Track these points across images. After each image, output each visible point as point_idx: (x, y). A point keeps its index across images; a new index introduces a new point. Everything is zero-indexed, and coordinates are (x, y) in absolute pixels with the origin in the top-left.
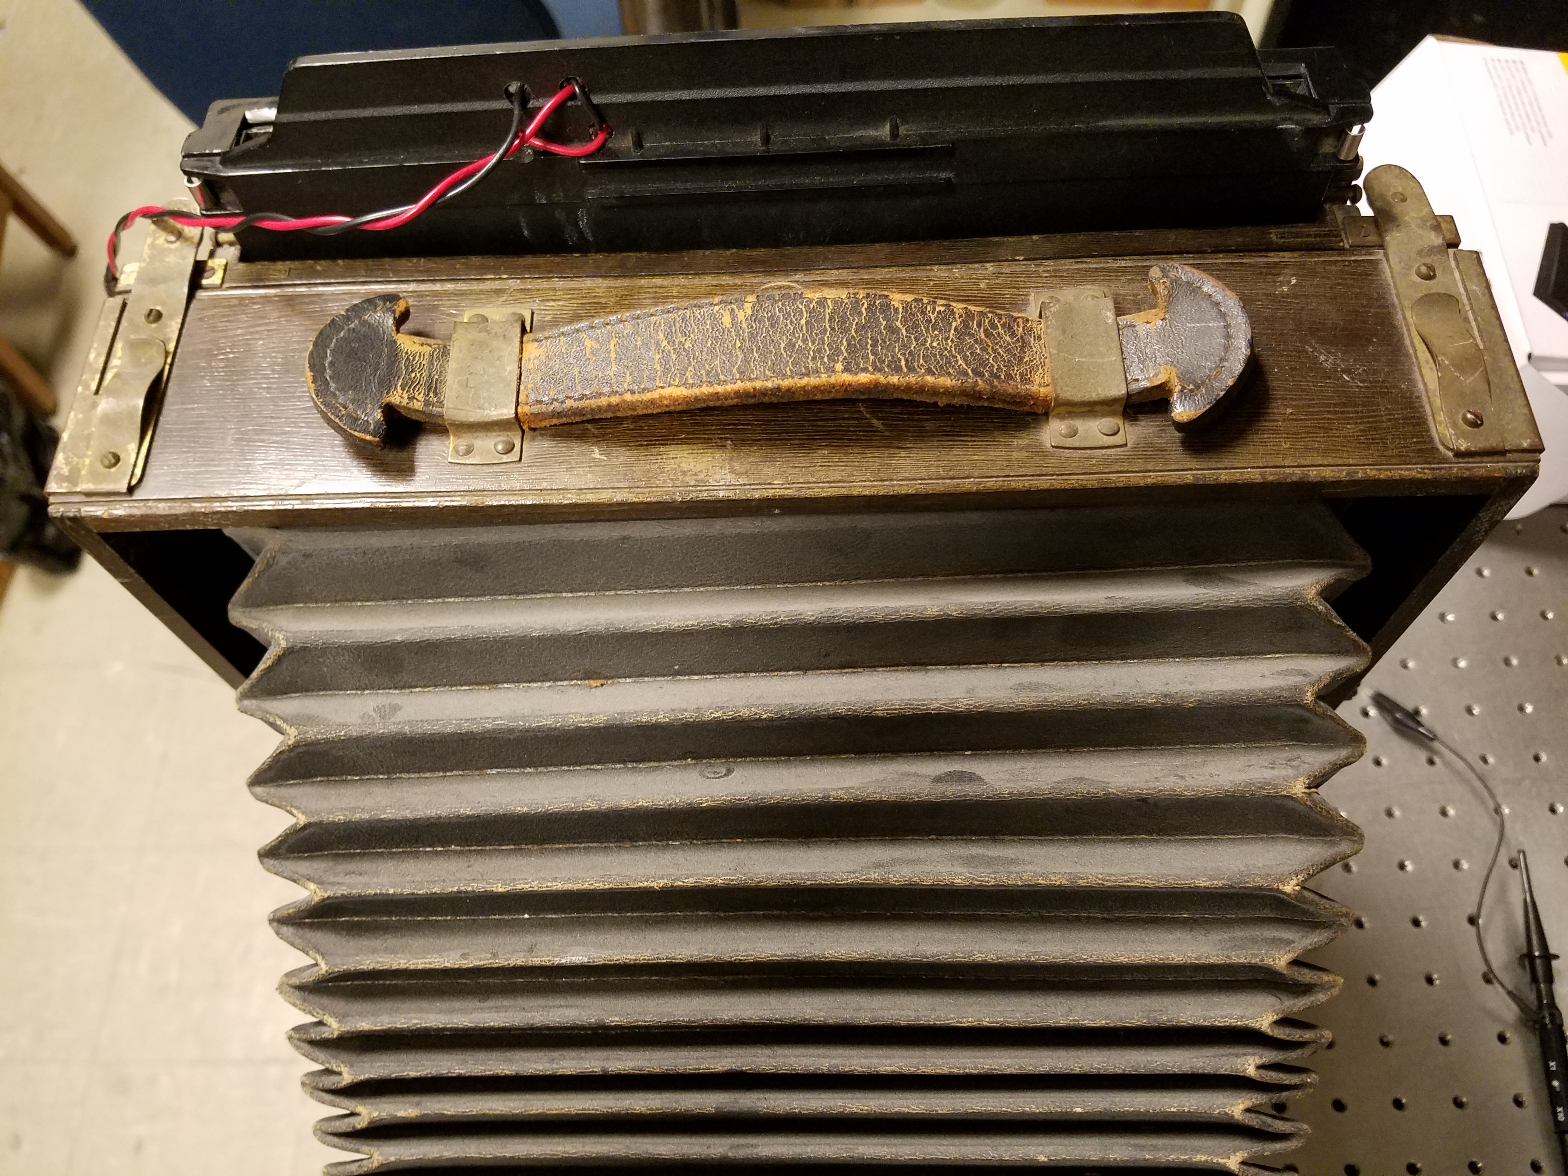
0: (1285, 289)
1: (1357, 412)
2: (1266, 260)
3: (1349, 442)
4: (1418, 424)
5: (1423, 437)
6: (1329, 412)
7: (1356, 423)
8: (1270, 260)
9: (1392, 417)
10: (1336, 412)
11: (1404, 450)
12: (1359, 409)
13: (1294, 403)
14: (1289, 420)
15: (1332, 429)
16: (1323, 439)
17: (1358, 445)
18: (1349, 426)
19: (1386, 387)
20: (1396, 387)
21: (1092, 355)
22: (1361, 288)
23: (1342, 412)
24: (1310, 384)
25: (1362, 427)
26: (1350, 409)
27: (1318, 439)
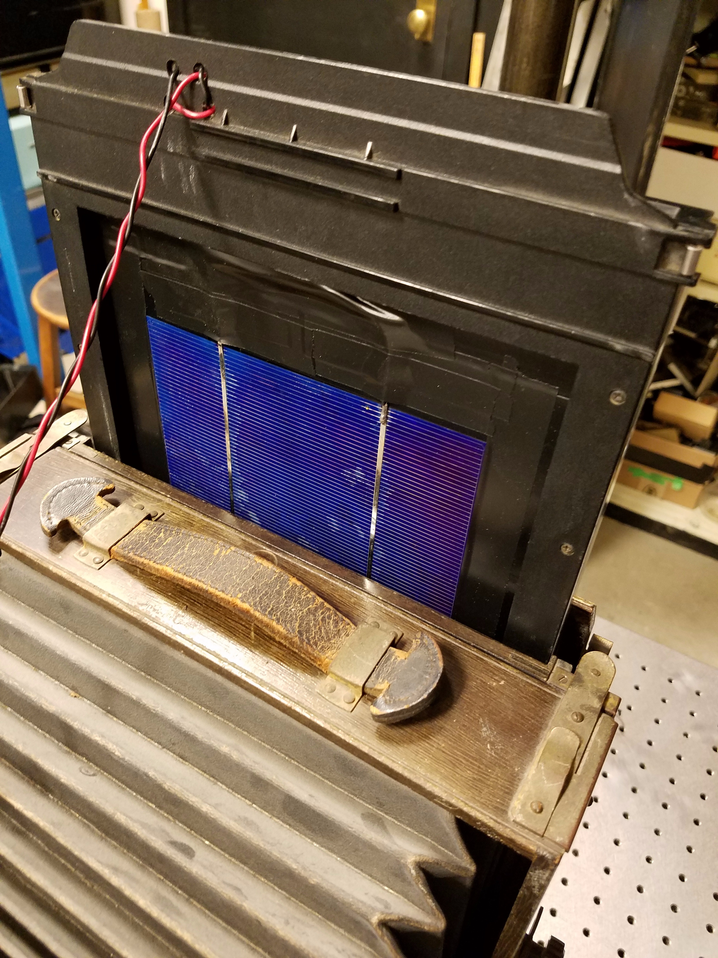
0: (494, 684)
1: (479, 767)
2: (497, 664)
3: (462, 779)
4: (507, 793)
5: (504, 801)
6: (464, 758)
7: (474, 773)
8: (499, 666)
9: (496, 781)
10: (468, 761)
11: (488, 802)
12: (482, 766)
13: (450, 743)
14: (440, 750)
15: (458, 768)
16: (450, 770)
17: (465, 784)
18: (468, 772)
19: (506, 764)
20: (512, 767)
21: (363, 657)
22: (536, 706)
23: (471, 763)
24: (467, 738)
25: (475, 776)
26: (476, 763)
27: (447, 769)
